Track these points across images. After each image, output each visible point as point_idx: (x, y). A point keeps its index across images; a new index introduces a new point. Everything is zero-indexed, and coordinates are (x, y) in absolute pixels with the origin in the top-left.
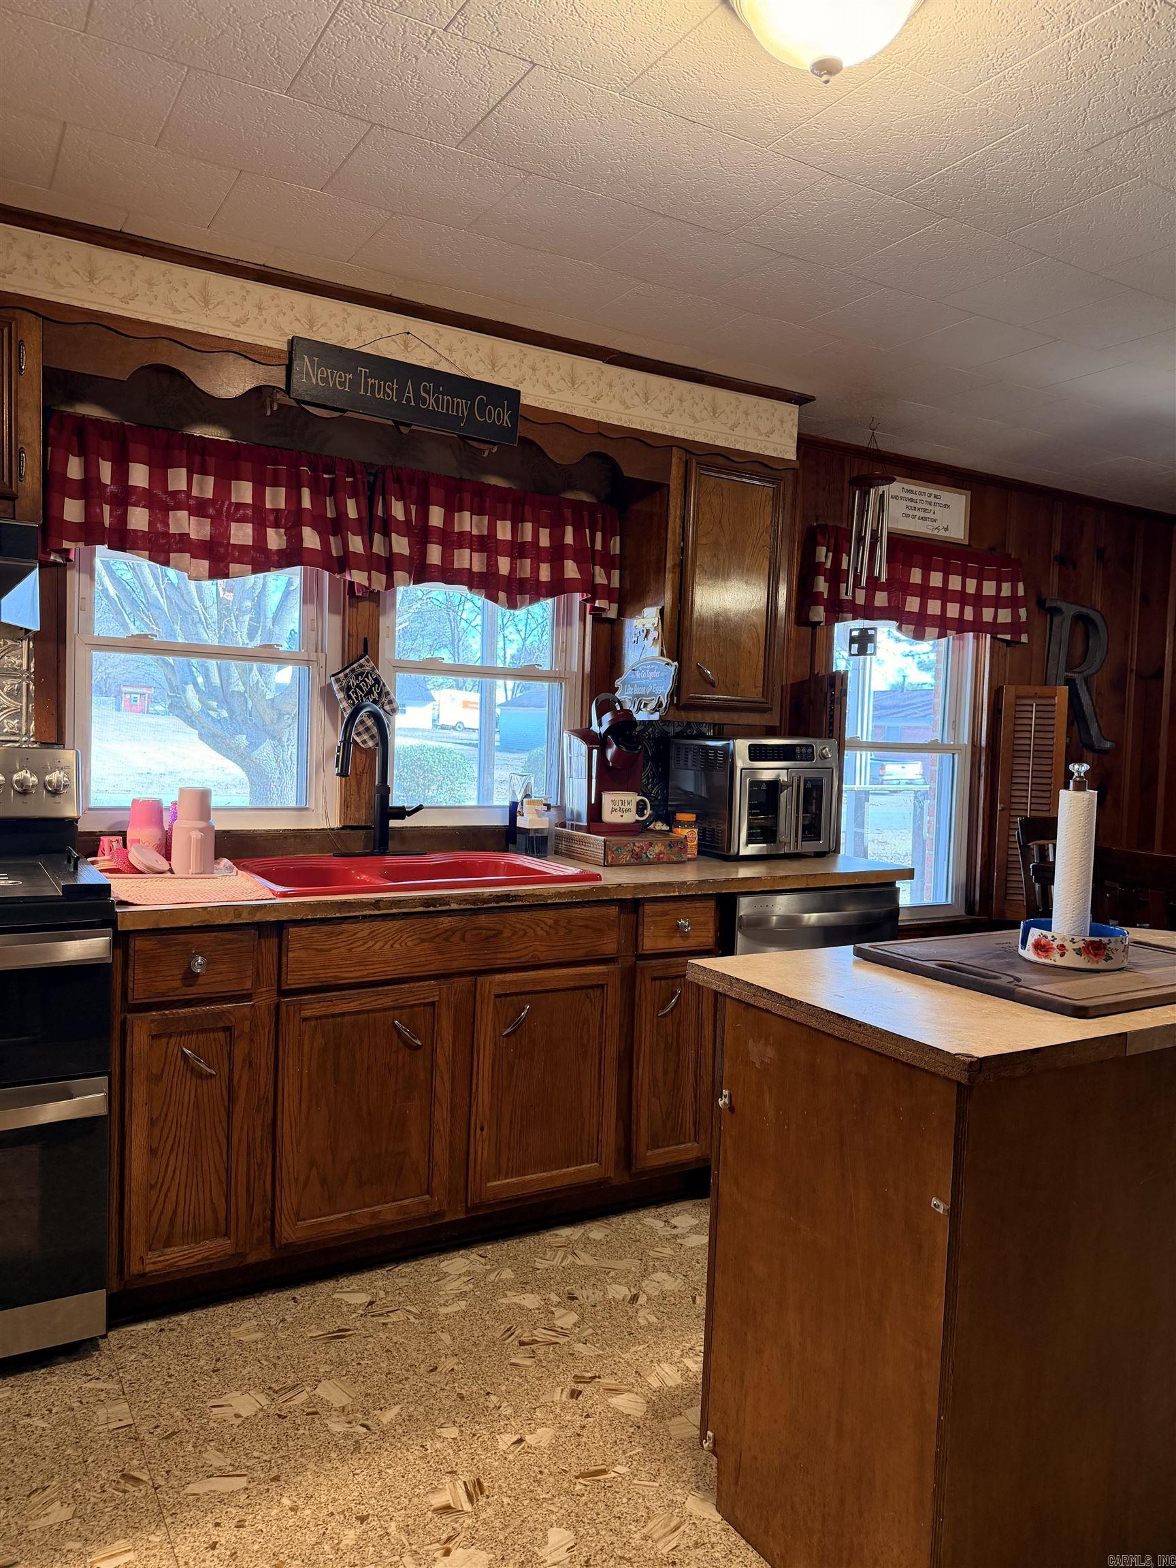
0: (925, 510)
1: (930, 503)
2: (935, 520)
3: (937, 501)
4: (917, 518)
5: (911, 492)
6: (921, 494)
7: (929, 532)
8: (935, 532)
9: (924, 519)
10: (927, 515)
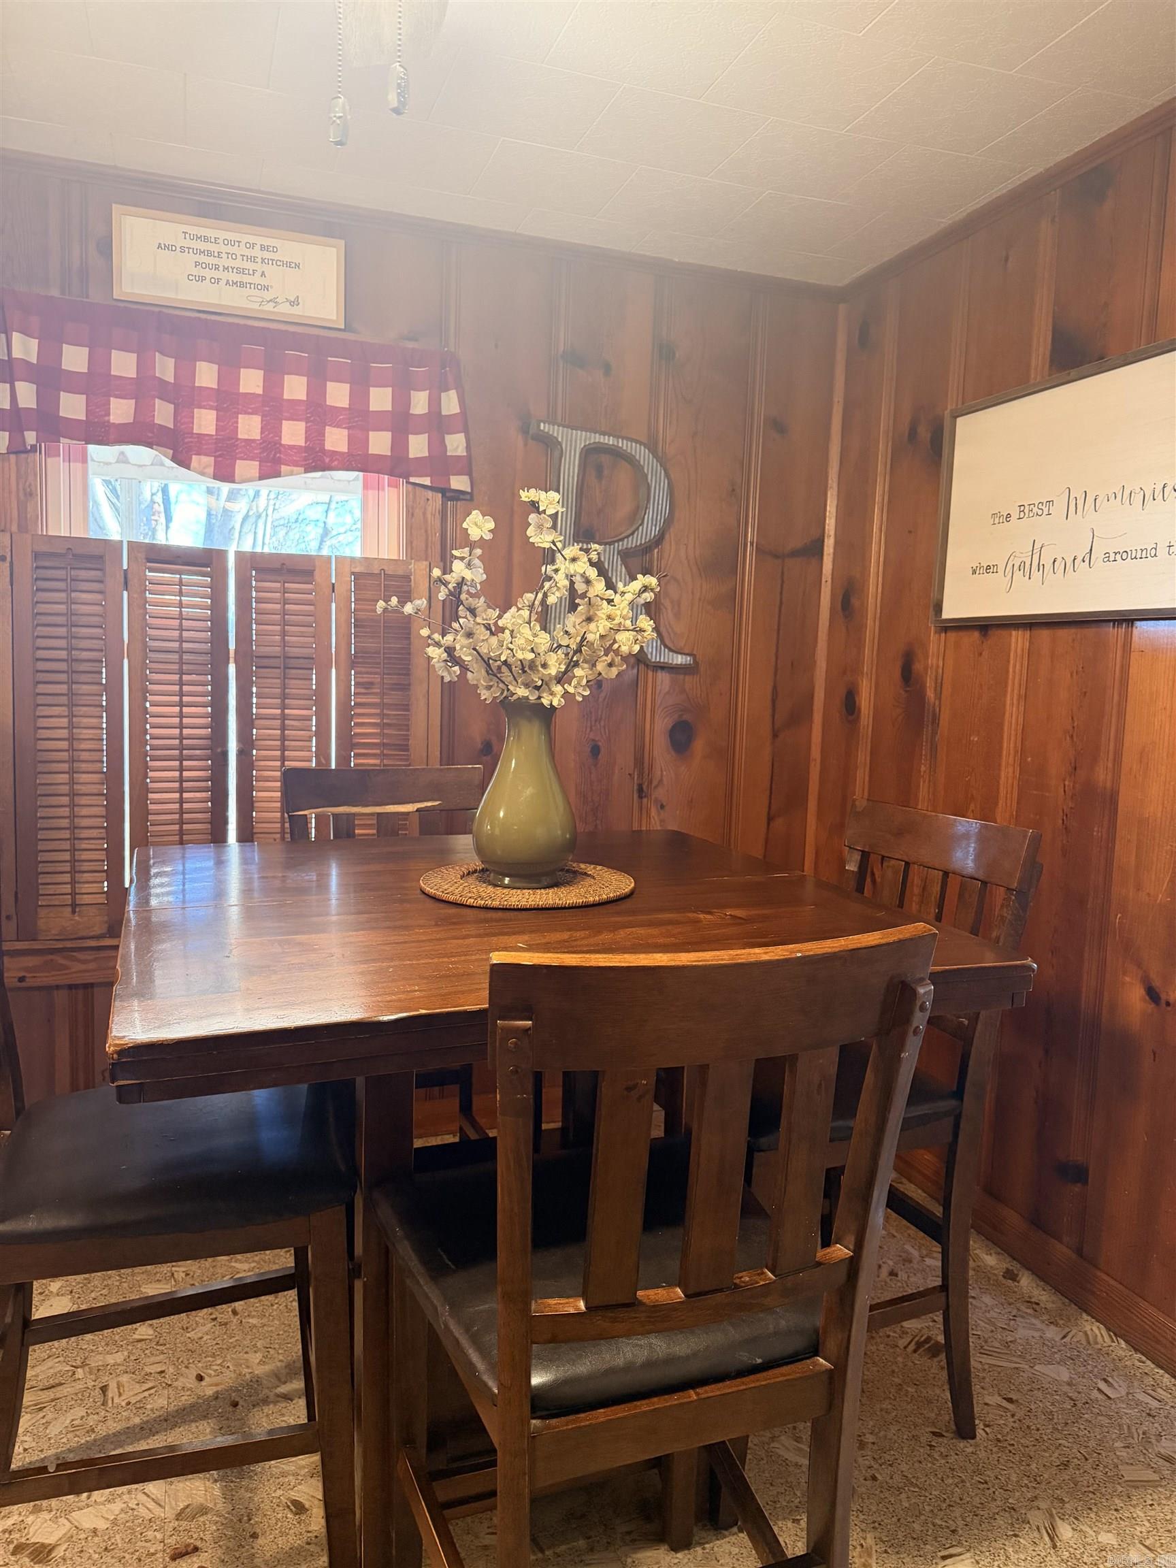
0: (241, 271)
1: (253, 259)
2: (266, 288)
3: (266, 255)
4: (223, 282)
5: (206, 239)
6: (228, 242)
7: (256, 306)
8: (269, 307)
9: (242, 285)
10: (246, 279)
